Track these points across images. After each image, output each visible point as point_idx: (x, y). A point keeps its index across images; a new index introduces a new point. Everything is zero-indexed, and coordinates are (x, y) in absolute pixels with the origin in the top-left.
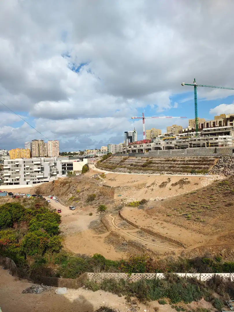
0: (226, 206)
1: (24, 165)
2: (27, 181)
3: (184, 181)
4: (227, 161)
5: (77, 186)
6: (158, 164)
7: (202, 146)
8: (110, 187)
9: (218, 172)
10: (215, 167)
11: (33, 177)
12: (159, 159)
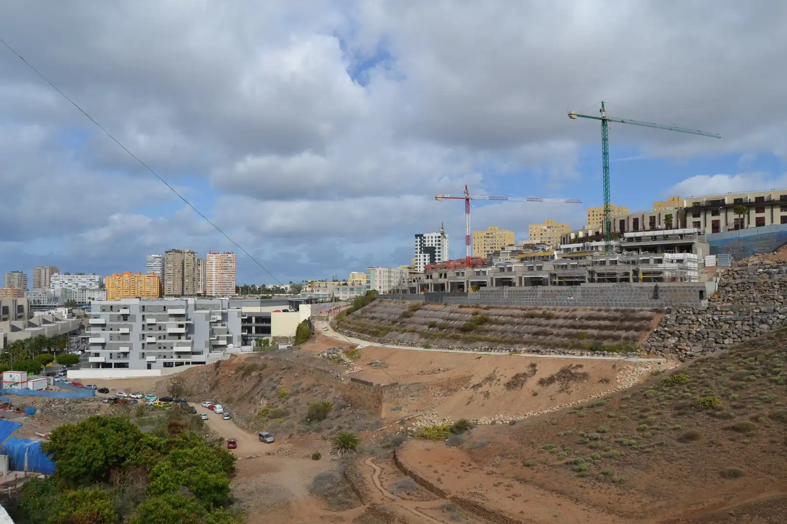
0: (680, 440)
1: (143, 316)
2: (149, 358)
3: (573, 371)
4: (685, 321)
5: (281, 378)
6: (503, 324)
7: (622, 280)
8: (371, 384)
9: (661, 350)
10: (655, 335)
11: (165, 351)
12: (507, 312)
